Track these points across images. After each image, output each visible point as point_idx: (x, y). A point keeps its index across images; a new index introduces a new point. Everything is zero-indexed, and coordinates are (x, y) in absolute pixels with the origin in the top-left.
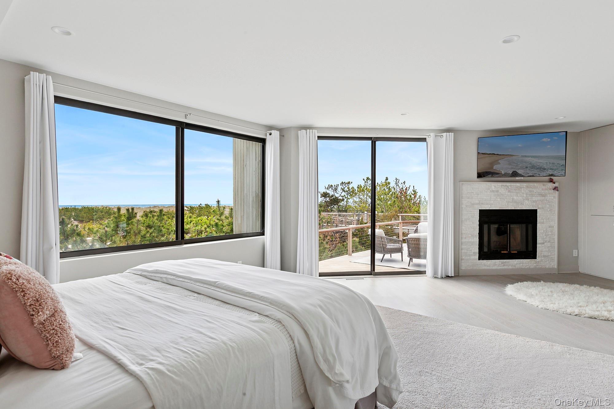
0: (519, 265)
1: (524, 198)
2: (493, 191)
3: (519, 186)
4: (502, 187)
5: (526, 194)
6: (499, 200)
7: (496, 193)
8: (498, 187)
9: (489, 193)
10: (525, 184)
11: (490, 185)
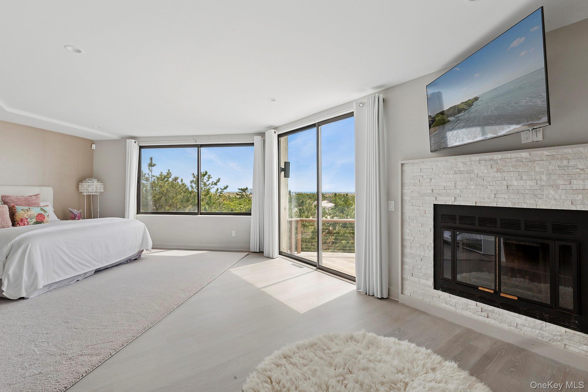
0: (529, 329)
1: (543, 183)
2: (461, 172)
3: (526, 158)
4: (480, 163)
5: (549, 174)
6: (473, 188)
7: (467, 175)
8: (471, 164)
9: (451, 175)
10: (544, 152)
11: (454, 161)
